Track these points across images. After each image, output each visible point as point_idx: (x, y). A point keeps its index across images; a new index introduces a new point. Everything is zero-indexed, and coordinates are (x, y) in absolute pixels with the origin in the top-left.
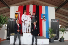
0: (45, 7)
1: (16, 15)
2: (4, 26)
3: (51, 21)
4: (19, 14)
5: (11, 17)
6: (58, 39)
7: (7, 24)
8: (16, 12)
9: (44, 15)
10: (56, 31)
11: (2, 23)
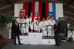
0: (52, 4)
1: (21, 14)
2: (8, 25)
3: (59, 19)
4: (24, 12)
5: (15, 16)
6: (66, 39)
7: (11, 23)
8: (21, 10)
9: (51, 13)
10: (64, 30)
11: (6, 22)
